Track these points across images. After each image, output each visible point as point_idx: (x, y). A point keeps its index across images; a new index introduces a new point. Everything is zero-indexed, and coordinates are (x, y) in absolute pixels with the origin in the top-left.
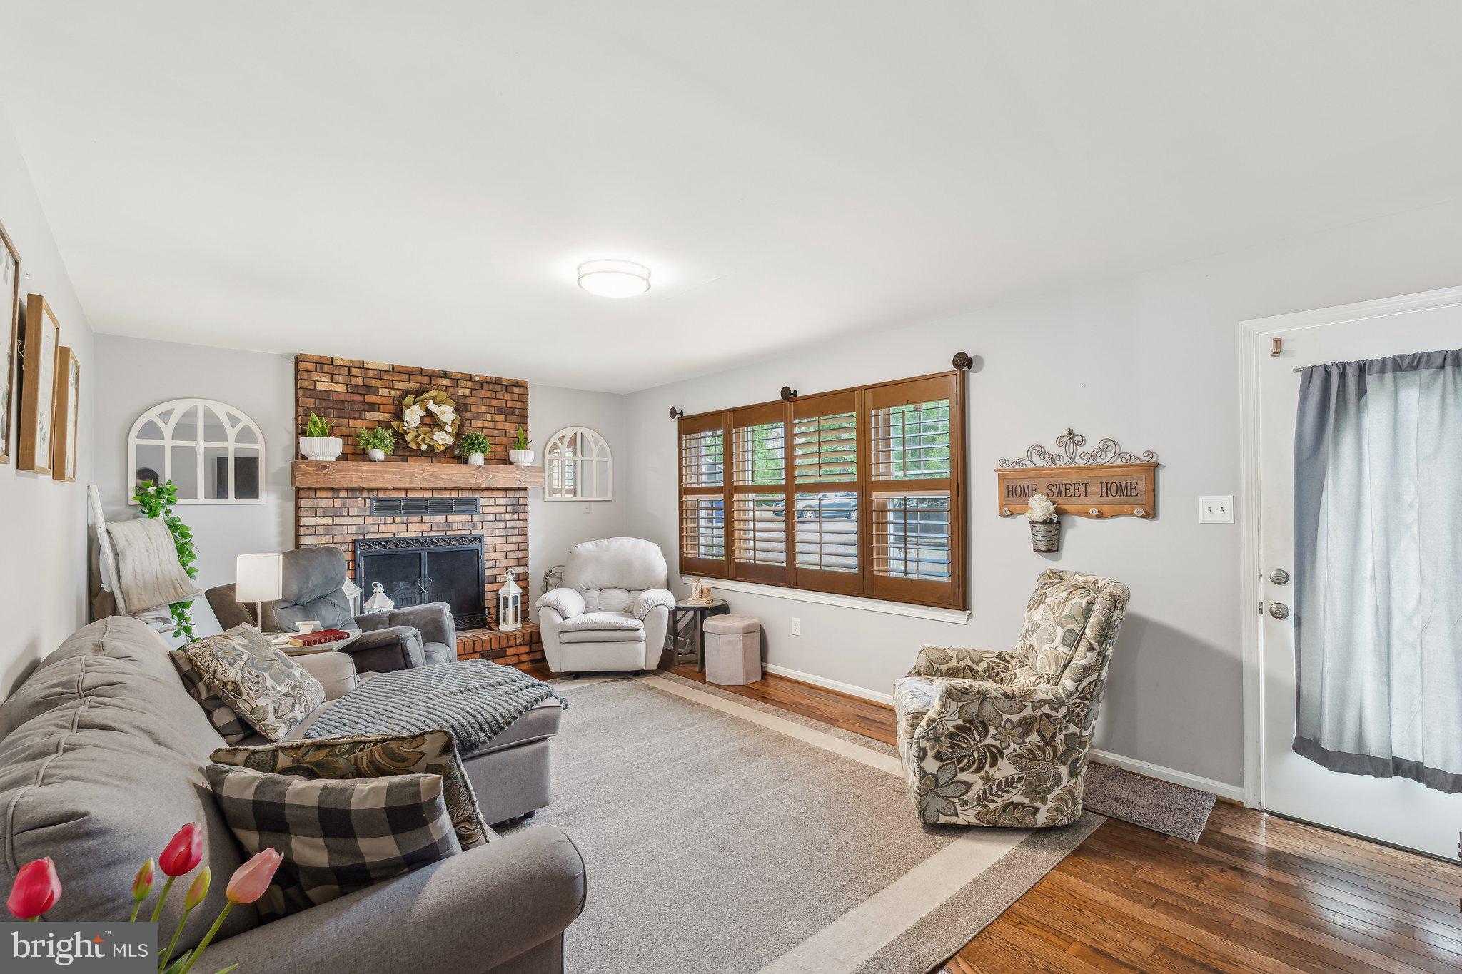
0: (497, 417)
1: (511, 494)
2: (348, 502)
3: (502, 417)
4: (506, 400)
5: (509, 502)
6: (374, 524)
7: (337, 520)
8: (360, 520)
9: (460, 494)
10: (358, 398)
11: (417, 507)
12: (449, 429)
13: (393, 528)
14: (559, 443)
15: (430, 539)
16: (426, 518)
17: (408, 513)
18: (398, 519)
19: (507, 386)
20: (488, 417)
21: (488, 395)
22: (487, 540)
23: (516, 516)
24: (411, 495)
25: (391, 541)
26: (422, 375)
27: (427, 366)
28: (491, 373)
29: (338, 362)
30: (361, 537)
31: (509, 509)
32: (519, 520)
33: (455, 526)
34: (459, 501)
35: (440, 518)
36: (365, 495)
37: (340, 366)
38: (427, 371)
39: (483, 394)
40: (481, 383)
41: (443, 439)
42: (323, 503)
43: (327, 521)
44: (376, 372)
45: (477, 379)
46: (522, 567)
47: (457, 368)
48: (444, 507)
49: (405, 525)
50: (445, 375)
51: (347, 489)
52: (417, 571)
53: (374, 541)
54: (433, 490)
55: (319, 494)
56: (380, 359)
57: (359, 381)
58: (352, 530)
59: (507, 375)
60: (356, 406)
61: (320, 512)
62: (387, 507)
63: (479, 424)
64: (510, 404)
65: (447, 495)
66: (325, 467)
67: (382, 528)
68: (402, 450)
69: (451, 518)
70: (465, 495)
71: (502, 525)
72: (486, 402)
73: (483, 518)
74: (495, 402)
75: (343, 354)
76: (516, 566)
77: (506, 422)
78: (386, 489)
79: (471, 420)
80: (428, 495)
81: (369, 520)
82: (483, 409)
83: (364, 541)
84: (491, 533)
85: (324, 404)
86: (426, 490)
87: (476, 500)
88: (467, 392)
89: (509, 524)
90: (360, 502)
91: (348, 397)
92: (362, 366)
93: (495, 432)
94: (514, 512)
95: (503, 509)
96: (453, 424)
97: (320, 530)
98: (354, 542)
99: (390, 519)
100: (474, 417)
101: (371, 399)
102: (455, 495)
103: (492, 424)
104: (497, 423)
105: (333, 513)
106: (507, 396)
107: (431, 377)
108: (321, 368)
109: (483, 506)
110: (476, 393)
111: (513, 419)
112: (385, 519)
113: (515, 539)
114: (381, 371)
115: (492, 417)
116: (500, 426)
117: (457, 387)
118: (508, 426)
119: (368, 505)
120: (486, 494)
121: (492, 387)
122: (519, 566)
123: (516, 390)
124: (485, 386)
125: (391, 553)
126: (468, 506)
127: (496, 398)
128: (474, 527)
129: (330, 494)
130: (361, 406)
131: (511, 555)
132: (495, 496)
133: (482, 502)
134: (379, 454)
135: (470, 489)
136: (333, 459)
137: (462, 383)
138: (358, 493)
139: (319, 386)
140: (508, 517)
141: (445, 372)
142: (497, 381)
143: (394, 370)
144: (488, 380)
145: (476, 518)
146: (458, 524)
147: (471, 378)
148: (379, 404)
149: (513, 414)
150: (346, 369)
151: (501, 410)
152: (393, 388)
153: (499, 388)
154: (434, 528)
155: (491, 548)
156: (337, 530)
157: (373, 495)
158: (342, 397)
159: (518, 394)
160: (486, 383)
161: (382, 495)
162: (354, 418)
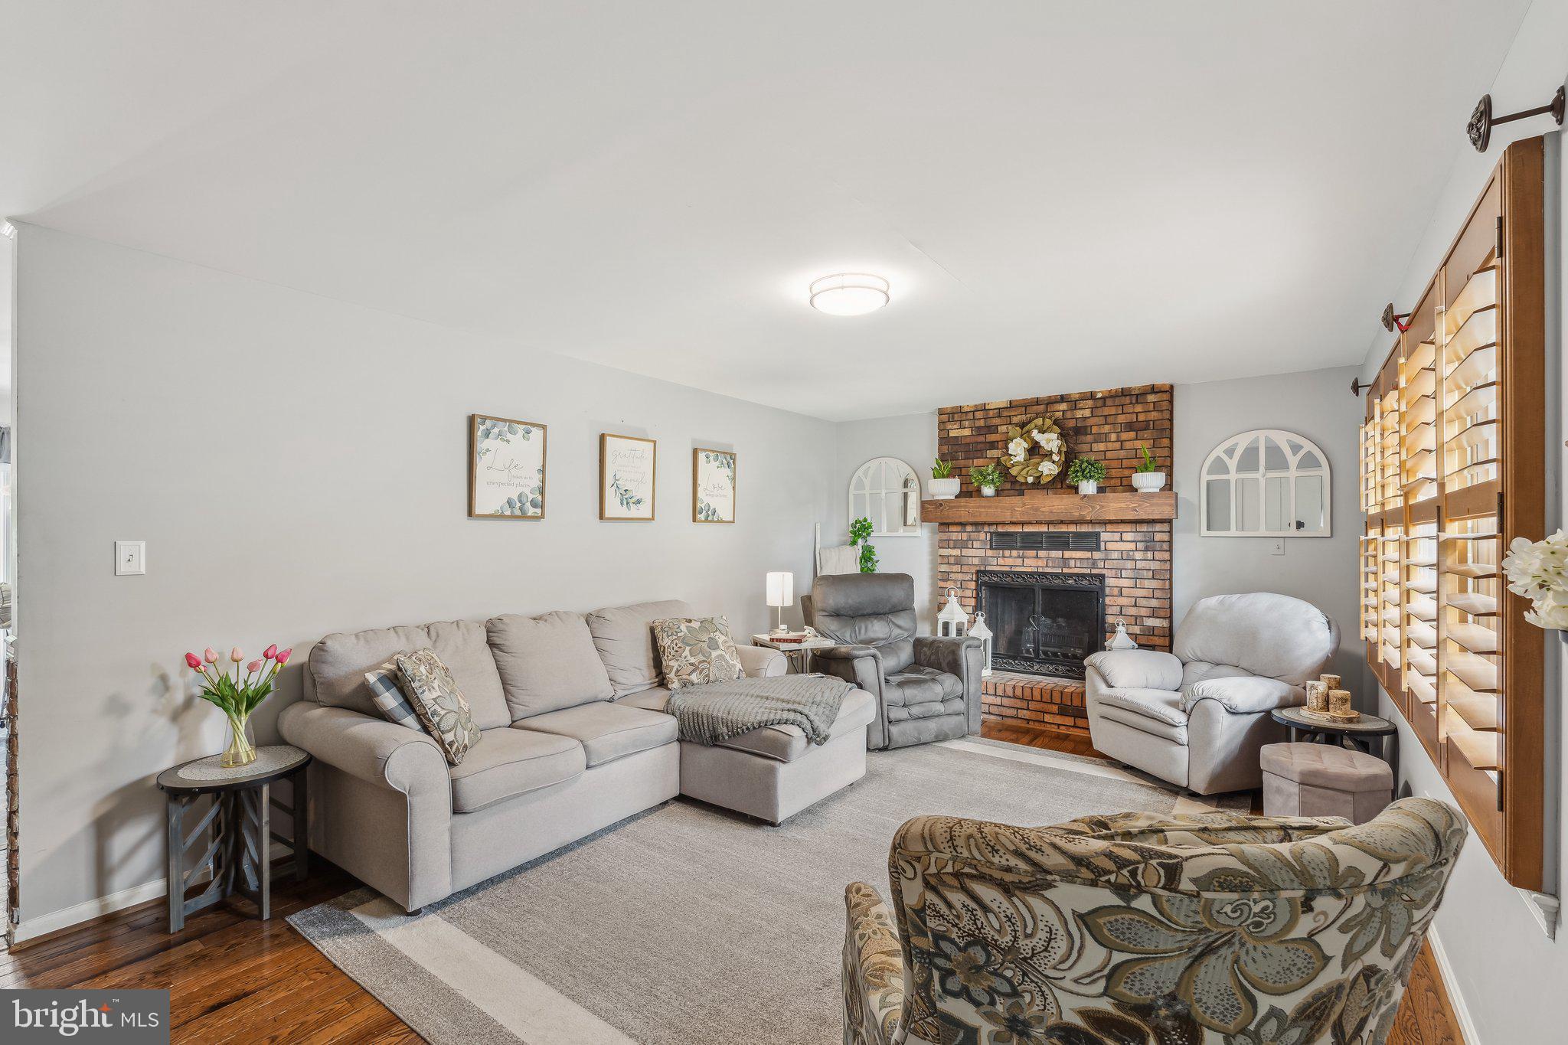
0: (1124, 436)
1: (1144, 528)
2: (974, 535)
3: (1132, 434)
4: (1137, 413)
5: (1140, 537)
6: (994, 557)
7: (965, 552)
8: (981, 553)
9: (1078, 527)
10: (981, 439)
11: (1031, 542)
12: (1056, 458)
13: (1009, 561)
14: (1225, 458)
15: (1044, 574)
16: (1042, 553)
17: (1024, 548)
18: (1014, 553)
19: (1137, 395)
20: (1113, 437)
21: (1113, 411)
22: (1110, 582)
23: (1149, 555)
24: (1028, 529)
25: (1007, 574)
26: (1038, 405)
27: (1043, 393)
28: (1116, 385)
29: (966, 409)
30: (982, 569)
31: (1141, 546)
32: (1154, 560)
33: (1072, 563)
34: (1077, 535)
35: (1056, 554)
36: (986, 529)
37: (967, 412)
38: (1043, 399)
39: (1106, 411)
40: (1104, 399)
41: (1049, 469)
42: (954, 536)
43: (956, 552)
44: (995, 411)
45: (1099, 395)
46: (1158, 620)
47: (1074, 389)
48: (1060, 542)
49: (1021, 559)
50: (1063, 399)
51: (972, 524)
52: (1031, 608)
53: (991, 572)
54: (1049, 523)
55: (952, 528)
56: (998, 398)
57: (982, 423)
58: (976, 561)
59: (1137, 381)
60: (980, 446)
61: (951, 544)
62: (1003, 541)
63: (1101, 446)
64: (1141, 417)
65: (1064, 529)
66: (941, 505)
67: (1001, 562)
68: (1011, 485)
69: (1067, 554)
70: (1084, 529)
71: (1130, 564)
72: (1110, 420)
73: (1106, 555)
74: (1121, 419)
75: (968, 401)
76: (1149, 617)
77: (1137, 439)
78: (1003, 523)
79: (1091, 443)
80: (1044, 529)
81: (990, 553)
82: (1107, 429)
83: (984, 572)
84: (1116, 574)
85: (955, 448)
86: (1042, 523)
87: (1098, 534)
88: (1087, 413)
89: (1140, 565)
90: (982, 536)
91: (973, 439)
92: (984, 408)
93: (1122, 454)
94: (1146, 549)
95: (1132, 546)
96: (1060, 452)
97: (952, 560)
98: (978, 572)
99: (1007, 553)
100: (1095, 440)
101: (992, 438)
102: (1072, 529)
103: (1118, 445)
104: (1124, 443)
105: (962, 545)
106: (1139, 408)
107: (1047, 404)
108: (953, 417)
109: (1105, 542)
110: (1099, 412)
111: (1146, 434)
112: (1003, 553)
113: (1147, 583)
114: (999, 409)
115: (1118, 436)
116: (1128, 445)
117: (1075, 409)
118: (1138, 444)
119: (988, 538)
120: (1109, 527)
121: (1117, 401)
122: (1153, 617)
123: (1151, 398)
124: (1109, 402)
125: (1007, 586)
126: (1090, 541)
127: (1123, 413)
128: (1094, 565)
129: (959, 528)
130: (982, 445)
131: (1142, 602)
132: (1121, 530)
133: (1104, 536)
134: (988, 490)
135: (1091, 522)
136: (953, 497)
137: (1081, 404)
138: (980, 528)
139: (952, 434)
140: (1138, 555)
141: (1062, 396)
142: (1124, 393)
143: (1012, 405)
144: (1113, 392)
145: (1097, 555)
146: (1076, 561)
147: (1092, 396)
148: (998, 442)
149: (1146, 428)
150: (971, 414)
151: (1130, 426)
152: (1010, 424)
153: (1127, 400)
154: (1050, 564)
155: (1116, 591)
156: (964, 561)
157: (993, 529)
158: (968, 440)
159: (1154, 403)
160: (1111, 397)
161: (1000, 529)
162: (977, 458)
